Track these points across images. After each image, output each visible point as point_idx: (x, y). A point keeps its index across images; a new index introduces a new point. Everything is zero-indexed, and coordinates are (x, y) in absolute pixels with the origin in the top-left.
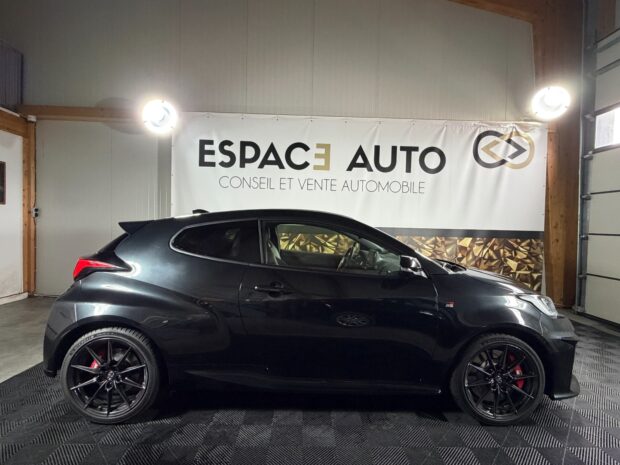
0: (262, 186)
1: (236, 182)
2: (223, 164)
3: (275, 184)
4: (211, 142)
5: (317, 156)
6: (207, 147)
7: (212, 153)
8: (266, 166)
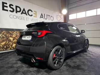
0: (22, 19)
1: (15, 17)
2: (10, 11)
3: (25, 19)
4: (6, 4)
5: (34, 14)
6: (5, 5)
7: (7, 7)
8: (23, 14)
